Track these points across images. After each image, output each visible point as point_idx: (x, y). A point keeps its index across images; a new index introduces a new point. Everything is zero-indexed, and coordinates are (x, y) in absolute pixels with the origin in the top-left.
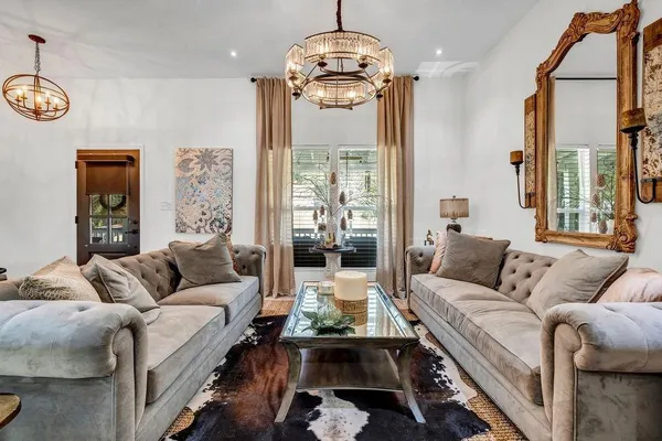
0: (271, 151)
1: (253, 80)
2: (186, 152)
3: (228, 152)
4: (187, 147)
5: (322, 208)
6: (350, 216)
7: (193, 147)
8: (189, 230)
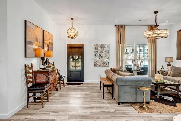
0: (120, 45)
1: (115, 26)
2: (97, 45)
3: (108, 45)
4: (97, 43)
5: (134, 60)
6: (142, 62)
7: (99, 43)
8: (98, 66)
